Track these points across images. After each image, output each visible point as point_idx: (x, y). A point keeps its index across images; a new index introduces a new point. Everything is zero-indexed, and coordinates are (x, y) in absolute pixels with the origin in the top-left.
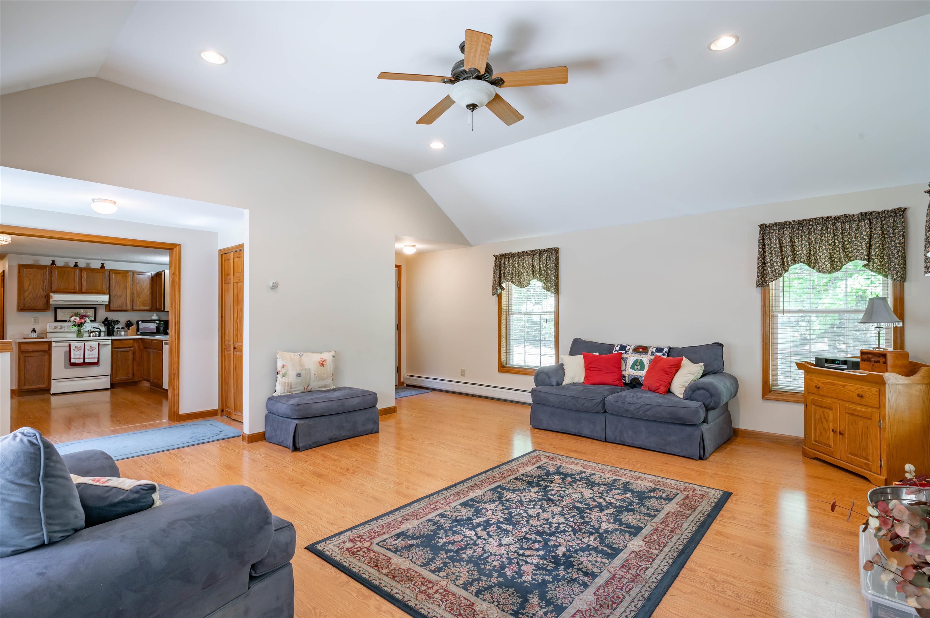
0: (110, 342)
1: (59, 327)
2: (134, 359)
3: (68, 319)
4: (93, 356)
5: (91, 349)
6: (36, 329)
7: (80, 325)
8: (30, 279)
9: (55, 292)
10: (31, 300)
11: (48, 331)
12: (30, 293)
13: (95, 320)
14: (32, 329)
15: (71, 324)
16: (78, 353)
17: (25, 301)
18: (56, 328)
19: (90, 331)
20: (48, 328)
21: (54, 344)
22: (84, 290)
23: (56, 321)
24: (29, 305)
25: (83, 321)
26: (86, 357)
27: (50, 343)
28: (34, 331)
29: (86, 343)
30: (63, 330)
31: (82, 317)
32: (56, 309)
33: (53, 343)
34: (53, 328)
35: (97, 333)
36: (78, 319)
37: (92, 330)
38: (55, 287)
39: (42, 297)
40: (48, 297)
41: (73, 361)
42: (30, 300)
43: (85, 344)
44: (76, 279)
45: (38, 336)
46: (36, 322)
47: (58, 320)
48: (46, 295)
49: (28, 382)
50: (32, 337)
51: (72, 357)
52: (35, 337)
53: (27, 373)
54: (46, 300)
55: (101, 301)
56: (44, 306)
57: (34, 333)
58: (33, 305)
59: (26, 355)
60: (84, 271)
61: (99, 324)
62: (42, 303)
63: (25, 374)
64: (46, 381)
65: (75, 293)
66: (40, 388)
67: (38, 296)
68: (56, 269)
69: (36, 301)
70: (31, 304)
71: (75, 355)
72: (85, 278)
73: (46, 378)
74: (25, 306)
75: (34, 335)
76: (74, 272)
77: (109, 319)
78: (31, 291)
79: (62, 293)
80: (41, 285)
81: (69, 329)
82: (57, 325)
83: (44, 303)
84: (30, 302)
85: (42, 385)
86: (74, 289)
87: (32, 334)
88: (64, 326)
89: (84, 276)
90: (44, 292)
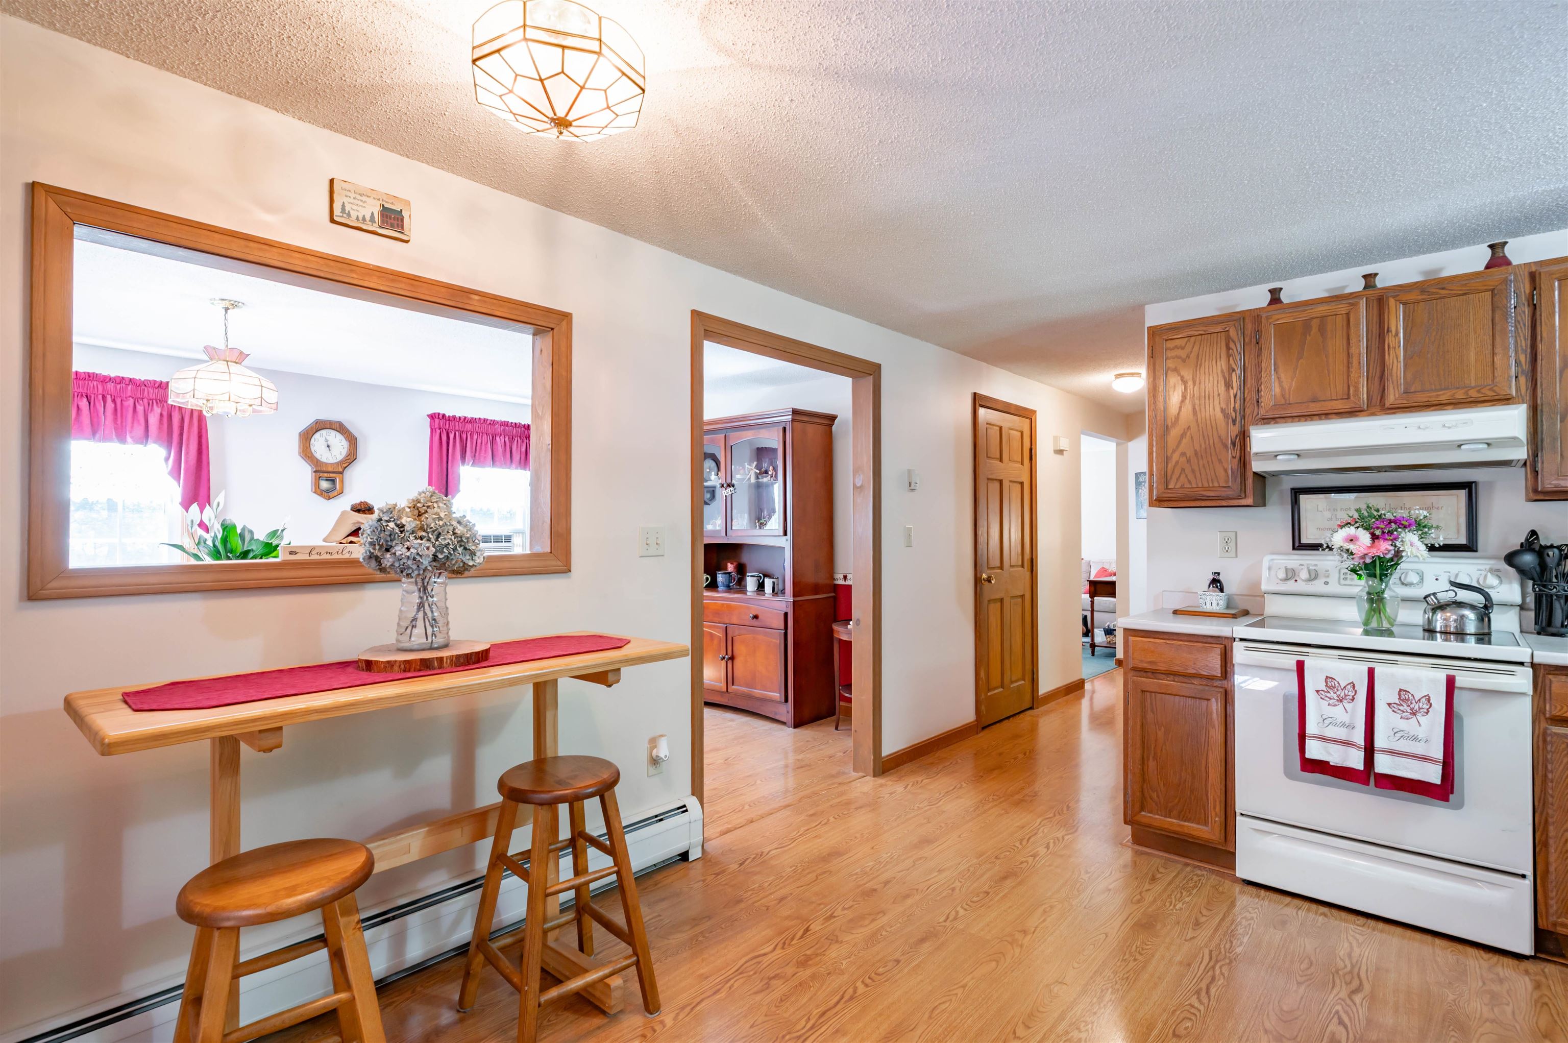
1: (1304, 575)
4: (1419, 749)
5: (1407, 704)
6: (1221, 578)
7: (1379, 570)
9: (1267, 420)
10: (1189, 461)
11: (1264, 587)
12: (1183, 436)
13: (1470, 547)
14: (1211, 577)
16: (1338, 712)
17: (1170, 466)
18: (1291, 575)
19: (1432, 600)
20: (1265, 574)
21: (1242, 655)
22: (1393, 397)
23: (1299, 546)
24: (1183, 480)
25: (1384, 547)
26: (1379, 743)
28: (1216, 583)
29: (1379, 670)
30: (1317, 586)
31: (1386, 530)
32: (1297, 493)
33: (1238, 647)
34: (1282, 575)
35: (1474, 619)
36: (1365, 537)
37: (1445, 597)
38: (1269, 401)
39: (1226, 446)
40: (1241, 445)
41: (1314, 751)
42: (1183, 459)
43: (1371, 672)
44: (1353, 350)
45: (1228, 607)
46: (1231, 546)
47: (1304, 541)
48: (1237, 436)
49: (1155, 795)
50: (1208, 608)
51: (1311, 729)
52: (1215, 608)
53: (1151, 758)
54: (1234, 457)
55: (1489, 444)
56: (1230, 484)
57: (1215, 591)
58: (1193, 481)
59: (1149, 683)
60: (1392, 302)
61: (1488, 567)
62: (1221, 473)
63: (1146, 762)
64: (1213, 813)
65: (1353, 413)
66: (1186, 831)
67: (1211, 442)
68: (1270, 321)
69: (1204, 466)
70: (1186, 476)
71: (1327, 722)
72: (1397, 334)
73: (1210, 797)
74: (1170, 487)
75: (1214, 601)
76: (1348, 314)
77: (1537, 538)
78: (1189, 428)
79: (1299, 421)
80: (1219, 395)
81: (1343, 582)
82: (1301, 565)
83: (1226, 470)
84: (1183, 470)
85: (1198, 823)
86: (1348, 398)
87: (1208, 598)
88: (1327, 571)
89: (1393, 329)
90: (1230, 421)
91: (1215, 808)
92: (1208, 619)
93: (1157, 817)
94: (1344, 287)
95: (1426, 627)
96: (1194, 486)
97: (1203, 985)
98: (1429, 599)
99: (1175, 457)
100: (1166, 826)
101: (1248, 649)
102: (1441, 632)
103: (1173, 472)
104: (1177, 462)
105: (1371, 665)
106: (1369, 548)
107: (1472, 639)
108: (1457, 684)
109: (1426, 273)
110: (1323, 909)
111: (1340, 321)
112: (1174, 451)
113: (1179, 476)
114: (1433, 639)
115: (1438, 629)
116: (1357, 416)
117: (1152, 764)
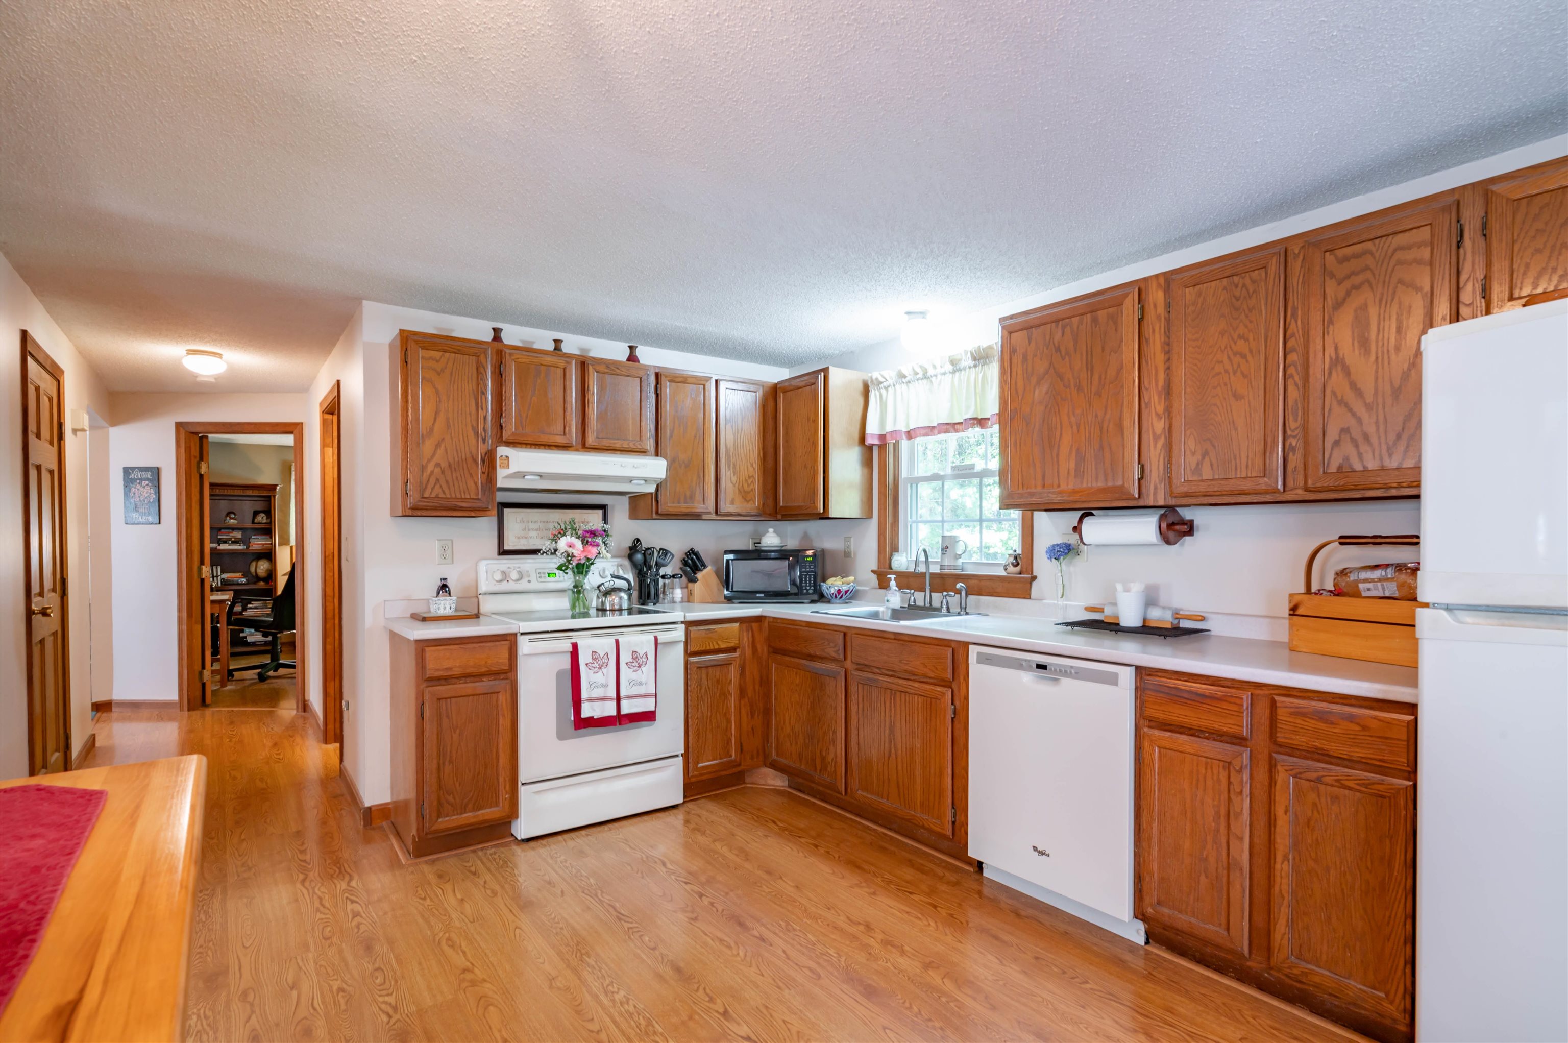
0: (679, 633)
1: (514, 576)
2: (742, 691)
3: (546, 545)
4: (642, 690)
5: (637, 661)
6: (449, 583)
7: (582, 569)
8: (437, 392)
9: (513, 443)
10: (443, 472)
11: (483, 588)
12: (439, 447)
14: (440, 583)
15: (555, 562)
16: (599, 678)
17: (426, 475)
18: (505, 577)
19: (603, 588)
20: (482, 578)
21: (525, 646)
22: (591, 440)
23: (503, 552)
24: (437, 490)
25: (590, 551)
26: (622, 692)
27: (510, 640)
28: (444, 587)
29: (619, 640)
30: (523, 585)
31: (589, 537)
32: (503, 506)
33: (518, 639)
34: (498, 576)
35: (624, 596)
36: (578, 544)
37: (609, 585)
38: (510, 429)
39: (475, 461)
40: (490, 461)
41: (587, 711)
42: (437, 470)
43: (617, 642)
44: (568, 398)
45: (456, 610)
46: (447, 554)
47: (506, 547)
48: (486, 454)
49: (450, 798)
50: (441, 612)
51: (584, 695)
52: (449, 612)
53: (447, 763)
54: (483, 473)
55: (646, 481)
56: (480, 497)
57: (446, 596)
58: (447, 492)
59: (443, 690)
60: (591, 368)
61: (616, 563)
62: (471, 484)
63: (442, 768)
64: (504, 792)
65: (565, 447)
66: (481, 819)
67: (464, 457)
68: (513, 358)
69: (457, 478)
70: (441, 486)
71: (592, 686)
72: (593, 394)
73: (501, 780)
74: (425, 496)
75: (445, 605)
76: (564, 369)
77: (641, 543)
78: (443, 439)
79: (531, 448)
80: (470, 414)
81: (540, 580)
82: (509, 568)
83: (476, 484)
84: (438, 480)
85: (491, 807)
86: (565, 434)
87: (442, 602)
88: (528, 572)
89: (591, 388)
90: (480, 439)
91: (505, 788)
92: (442, 623)
93: (454, 817)
94: (533, 343)
95: (600, 607)
96: (449, 496)
97: (614, 913)
98: (601, 588)
99: (430, 467)
100: (463, 823)
101: (531, 641)
102: (610, 610)
103: (428, 481)
104: (432, 472)
105: (616, 637)
106: (583, 551)
107: (625, 612)
108: (659, 641)
109: (582, 350)
110: (583, 832)
111: (560, 372)
112: (429, 461)
113: (434, 486)
114: (604, 615)
115: (608, 608)
116: (568, 450)
117: (448, 768)
